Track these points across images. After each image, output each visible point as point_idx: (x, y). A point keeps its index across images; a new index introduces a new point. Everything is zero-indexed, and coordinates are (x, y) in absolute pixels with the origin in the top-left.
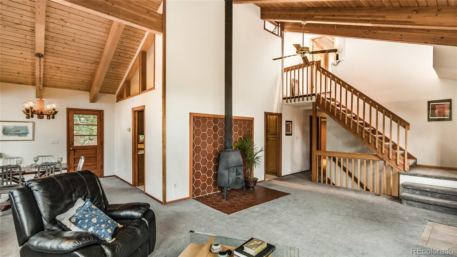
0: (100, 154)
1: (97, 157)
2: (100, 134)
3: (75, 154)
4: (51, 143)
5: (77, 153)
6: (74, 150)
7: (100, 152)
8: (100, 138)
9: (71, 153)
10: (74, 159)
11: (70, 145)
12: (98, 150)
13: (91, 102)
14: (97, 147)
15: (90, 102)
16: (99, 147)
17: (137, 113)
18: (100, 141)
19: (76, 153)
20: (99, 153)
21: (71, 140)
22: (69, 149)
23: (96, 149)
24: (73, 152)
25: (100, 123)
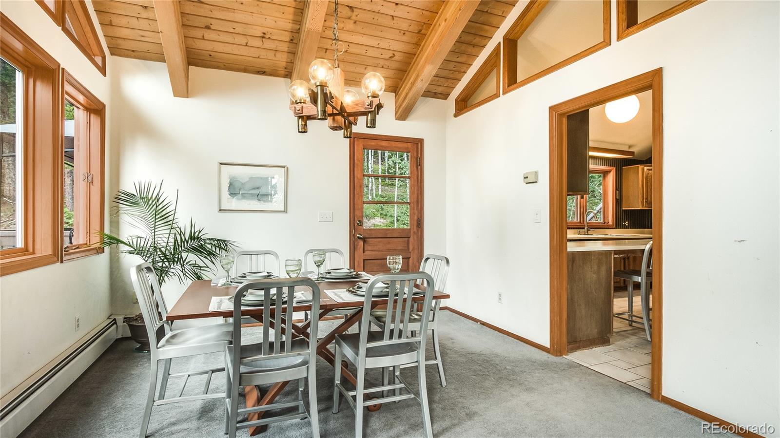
0: (416, 251)
1: (409, 258)
2: (416, 200)
3: (366, 249)
4: (318, 221)
5: (370, 248)
6: (364, 239)
7: (416, 247)
8: (416, 212)
9: (359, 247)
10: (364, 260)
11: (356, 225)
12: (411, 239)
13: (399, 120)
14: (410, 232)
15: (396, 120)
16: (414, 232)
17: (565, 120)
18: (416, 218)
19: (367, 247)
20: (413, 249)
21: (357, 213)
22: (354, 235)
23: (406, 239)
24: (361, 243)
25: (416, 173)
